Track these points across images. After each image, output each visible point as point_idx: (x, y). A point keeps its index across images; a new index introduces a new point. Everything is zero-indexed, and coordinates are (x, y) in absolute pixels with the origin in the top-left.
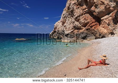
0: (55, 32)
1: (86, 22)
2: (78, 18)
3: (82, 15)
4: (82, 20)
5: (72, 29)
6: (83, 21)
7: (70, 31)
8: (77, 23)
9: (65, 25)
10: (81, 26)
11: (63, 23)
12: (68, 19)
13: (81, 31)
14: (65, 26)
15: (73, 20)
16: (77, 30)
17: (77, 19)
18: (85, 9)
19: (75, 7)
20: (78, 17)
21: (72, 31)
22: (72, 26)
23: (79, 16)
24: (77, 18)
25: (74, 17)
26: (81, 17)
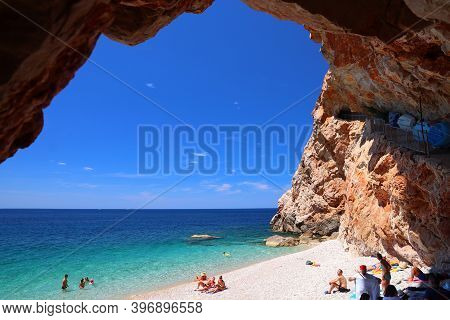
0: (279, 216)
1: (336, 196)
2: (321, 187)
3: (328, 180)
4: (328, 193)
5: (311, 211)
6: (331, 195)
7: (306, 216)
8: (318, 199)
9: (297, 201)
10: (326, 204)
11: (295, 197)
12: (302, 188)
13: (328, 216)
14: (297, 205)
15: (311, 192)
16: (319, 215)
17: (319, 190)
18: (333, 167)
19: (313, 164)
20: (320, 184)
21: (310, 218)
22: (309, 204)
23: (322, 183)
24: (317, 186)
25: (313, 186)
26: (326, 185)
